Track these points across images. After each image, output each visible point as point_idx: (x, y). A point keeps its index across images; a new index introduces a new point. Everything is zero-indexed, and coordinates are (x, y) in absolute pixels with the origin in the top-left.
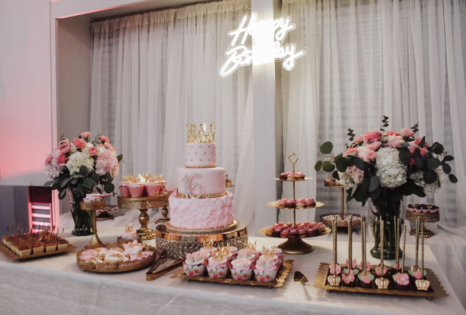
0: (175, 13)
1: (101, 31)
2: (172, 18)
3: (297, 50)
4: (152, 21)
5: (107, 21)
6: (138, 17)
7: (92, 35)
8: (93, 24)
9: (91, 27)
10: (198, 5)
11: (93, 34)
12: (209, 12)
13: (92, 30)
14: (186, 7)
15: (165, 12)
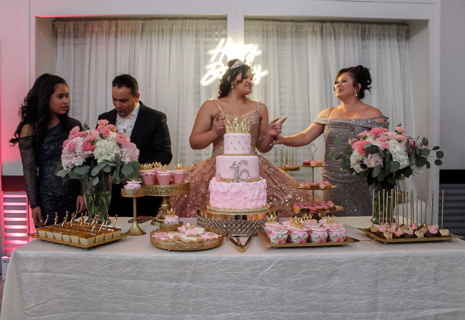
0: (143, 24)
1: (65, 30)
2: (140, 28)
3: (263, 70)
4: (120, 29)
5: (72, 22)
6: (106, 23)
7: (54, 33)
8: (56, 23)
9: (54, 25)
10: (165, 20)
11: (56, 32)
12: (174, 28)
13: (55, 29)
14: (153, 21)
15: (133, 22)
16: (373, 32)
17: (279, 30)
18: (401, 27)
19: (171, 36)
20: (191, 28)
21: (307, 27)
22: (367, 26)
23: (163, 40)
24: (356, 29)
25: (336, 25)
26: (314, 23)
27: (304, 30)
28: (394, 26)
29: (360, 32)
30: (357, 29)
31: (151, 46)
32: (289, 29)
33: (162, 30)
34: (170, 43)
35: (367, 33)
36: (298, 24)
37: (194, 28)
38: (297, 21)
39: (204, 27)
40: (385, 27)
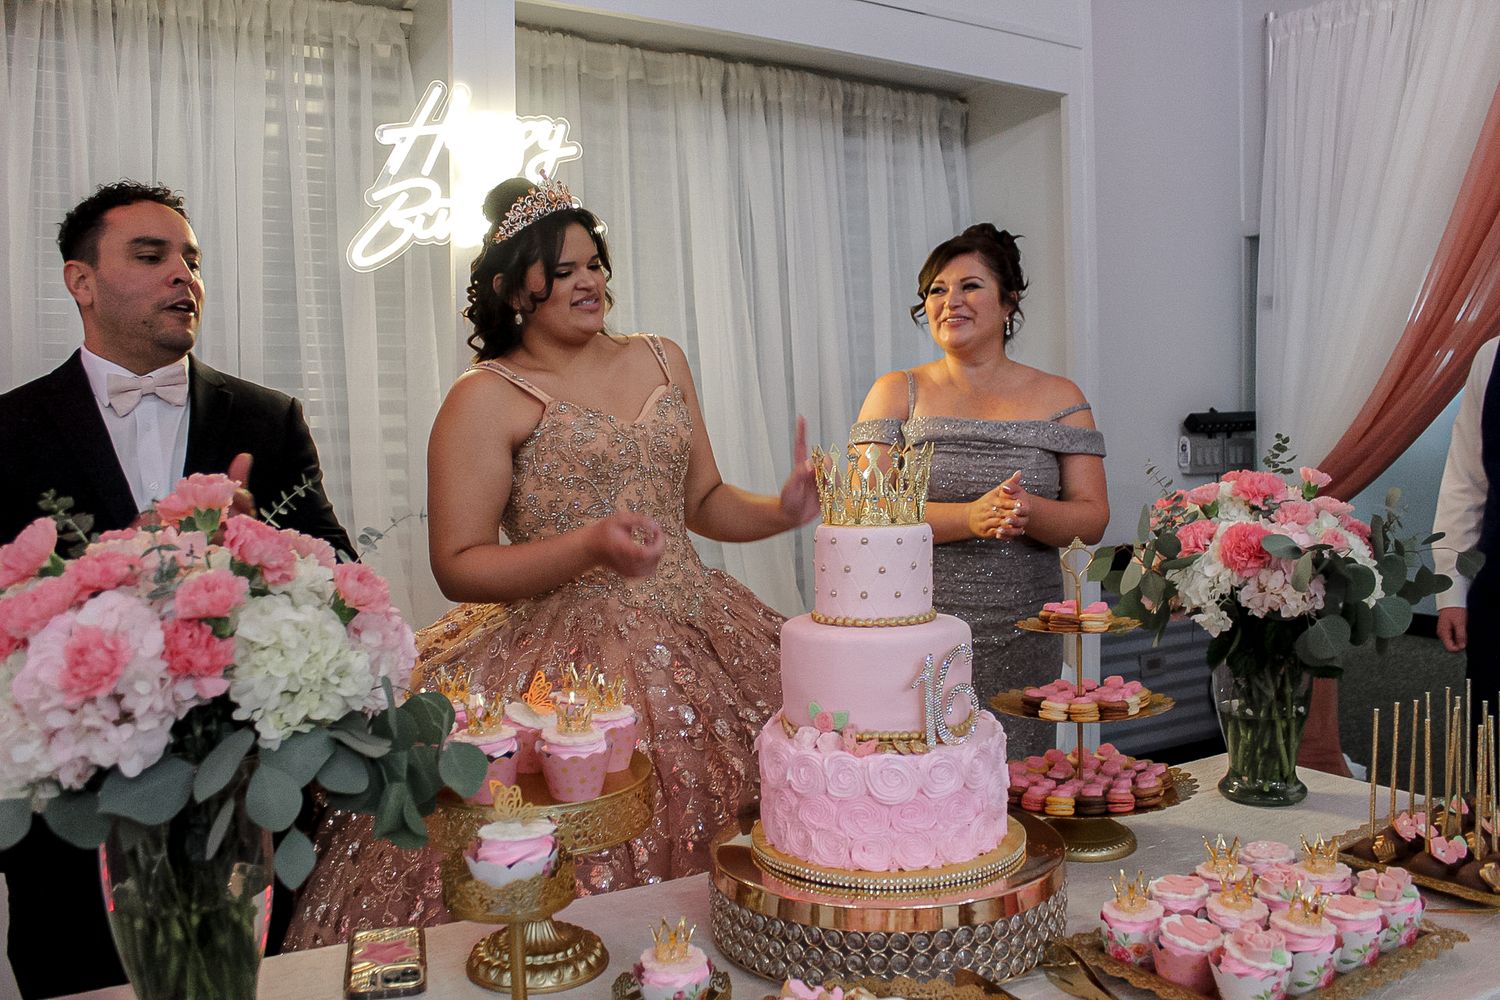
16: (874, 113)
17: (584, 69)
18: (949, 104)
19: (157, 45)
20: (245, 23)
21: (678, 71)
22: (859, 90)
23: (118, 57)
24: (827, 97)
25: (769, 74)
26: (702, 60)
27: (667, 81)
28: (931, 101)
29: (838, 107)
30: (833, 94)
31: (61, 81)
32: (618, 71)
33: (114, 15)
34: (155, 76)
35: (857, 112)
36: (650, 56)
37: (260, 24)
38: (645, 46)
39: (300, 25)
40: (909, 99)
